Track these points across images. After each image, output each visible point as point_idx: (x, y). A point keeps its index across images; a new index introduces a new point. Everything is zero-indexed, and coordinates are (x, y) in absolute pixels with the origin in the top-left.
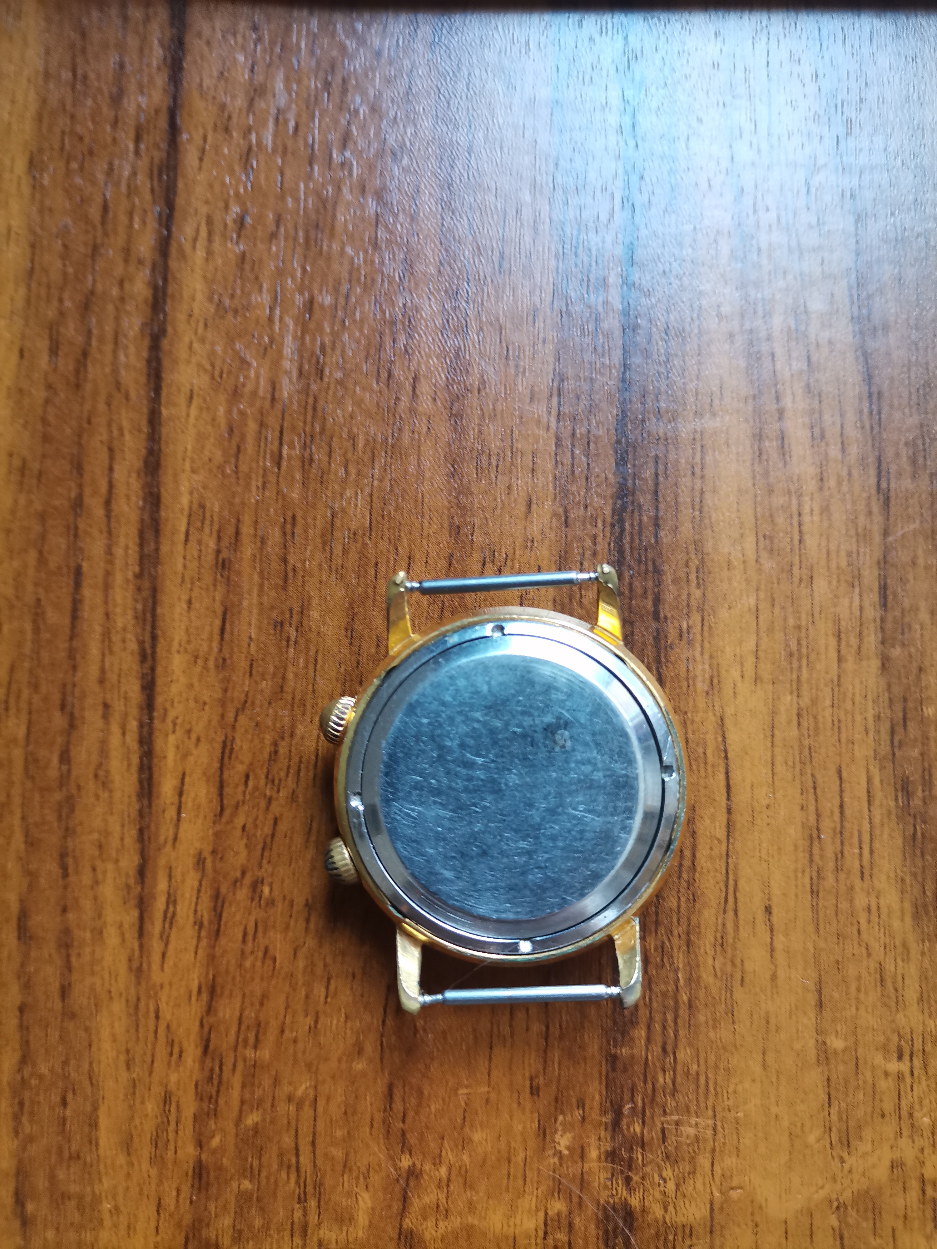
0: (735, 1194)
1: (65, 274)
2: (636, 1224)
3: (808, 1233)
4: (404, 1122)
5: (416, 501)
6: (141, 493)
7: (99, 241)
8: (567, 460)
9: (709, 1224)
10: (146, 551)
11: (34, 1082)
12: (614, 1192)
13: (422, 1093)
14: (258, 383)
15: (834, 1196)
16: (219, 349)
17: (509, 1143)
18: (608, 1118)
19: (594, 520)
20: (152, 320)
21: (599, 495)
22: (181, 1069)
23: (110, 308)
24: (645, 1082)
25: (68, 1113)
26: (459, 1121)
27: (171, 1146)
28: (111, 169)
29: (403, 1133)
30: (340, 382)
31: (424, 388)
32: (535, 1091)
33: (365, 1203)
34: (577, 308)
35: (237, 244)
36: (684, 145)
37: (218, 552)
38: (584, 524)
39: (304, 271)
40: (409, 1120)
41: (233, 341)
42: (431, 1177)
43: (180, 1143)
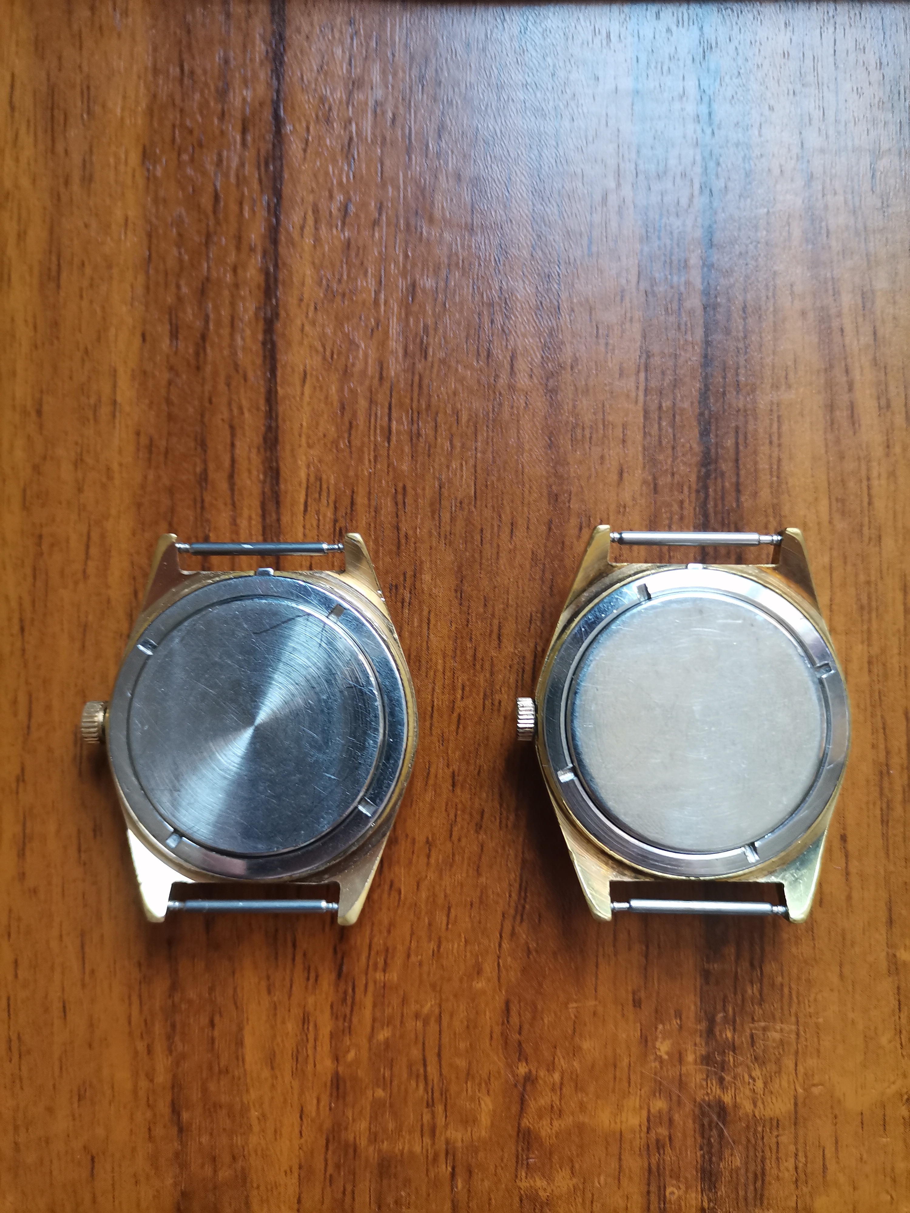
0: (816, 1091)
1: (181, 261)
2: (728, 1118)
3: (882, 1123)
4: (520, 1034)
5: (517, 471)
6: (261, 467)
7: (212, 229)
8: (655, 430)
9: (793, 1117)
10: (268, 521)
11: (184, 1006)
12: (709, 1091)
13: (536, 1007)
14: (366, 363)
15: (905, 1090)
16: (329, 331)
17: (614, 1050)
18: (703, 1026)
19: (681, 486)
20: (265, 304)
21: (685, 463)
22: (317, 992)
23: (226, 293)
24: (735, 993)
25: (216, 1033)
26: (570, 1032)
27: (311, 1060)
28: (220, 161)
29: (520, 1044)
30: (443, 361)
31: (521, 365)
32: (637, 1004)
33: (486, 1105)
34: (661, 289)
35: (343, 230)
36: (756, 133)
37: (335, 521)
38: (671, 490)
39: (406, 256)
40: (525, 1032)
41: (342, 325)
42: (545, 1082)
43: (318, 1058)
